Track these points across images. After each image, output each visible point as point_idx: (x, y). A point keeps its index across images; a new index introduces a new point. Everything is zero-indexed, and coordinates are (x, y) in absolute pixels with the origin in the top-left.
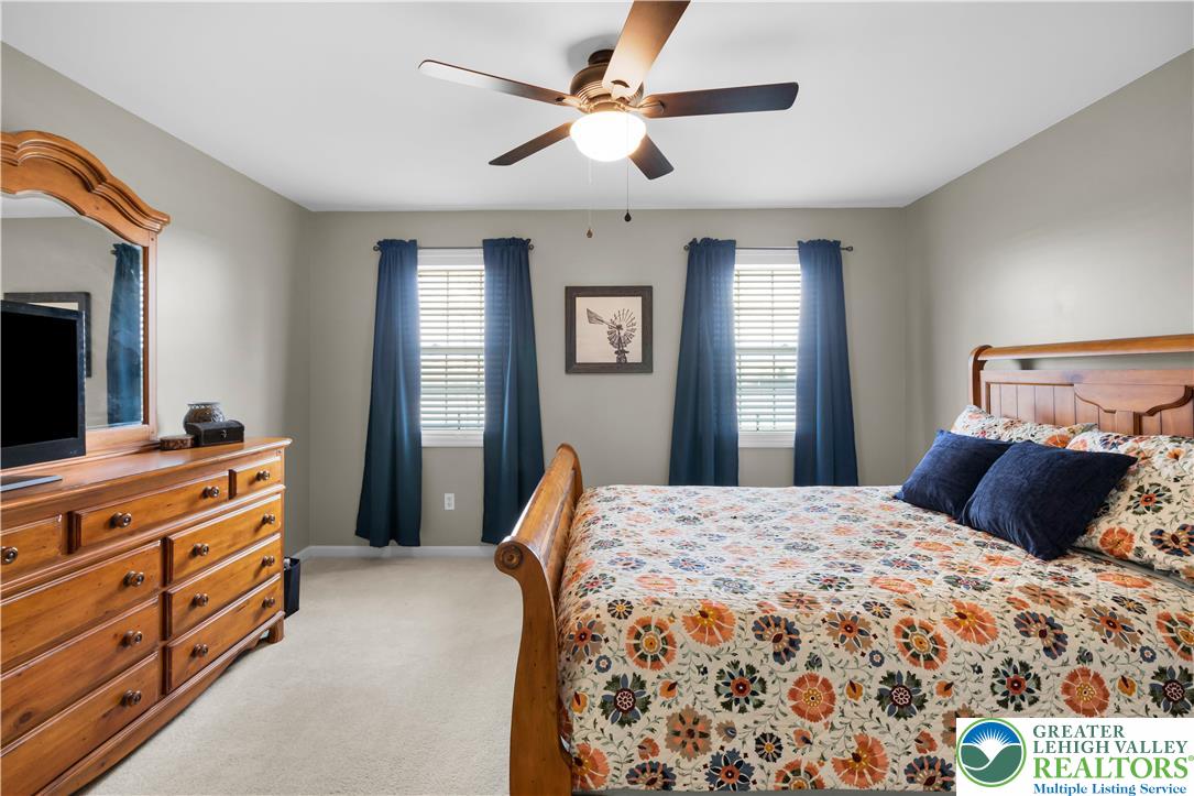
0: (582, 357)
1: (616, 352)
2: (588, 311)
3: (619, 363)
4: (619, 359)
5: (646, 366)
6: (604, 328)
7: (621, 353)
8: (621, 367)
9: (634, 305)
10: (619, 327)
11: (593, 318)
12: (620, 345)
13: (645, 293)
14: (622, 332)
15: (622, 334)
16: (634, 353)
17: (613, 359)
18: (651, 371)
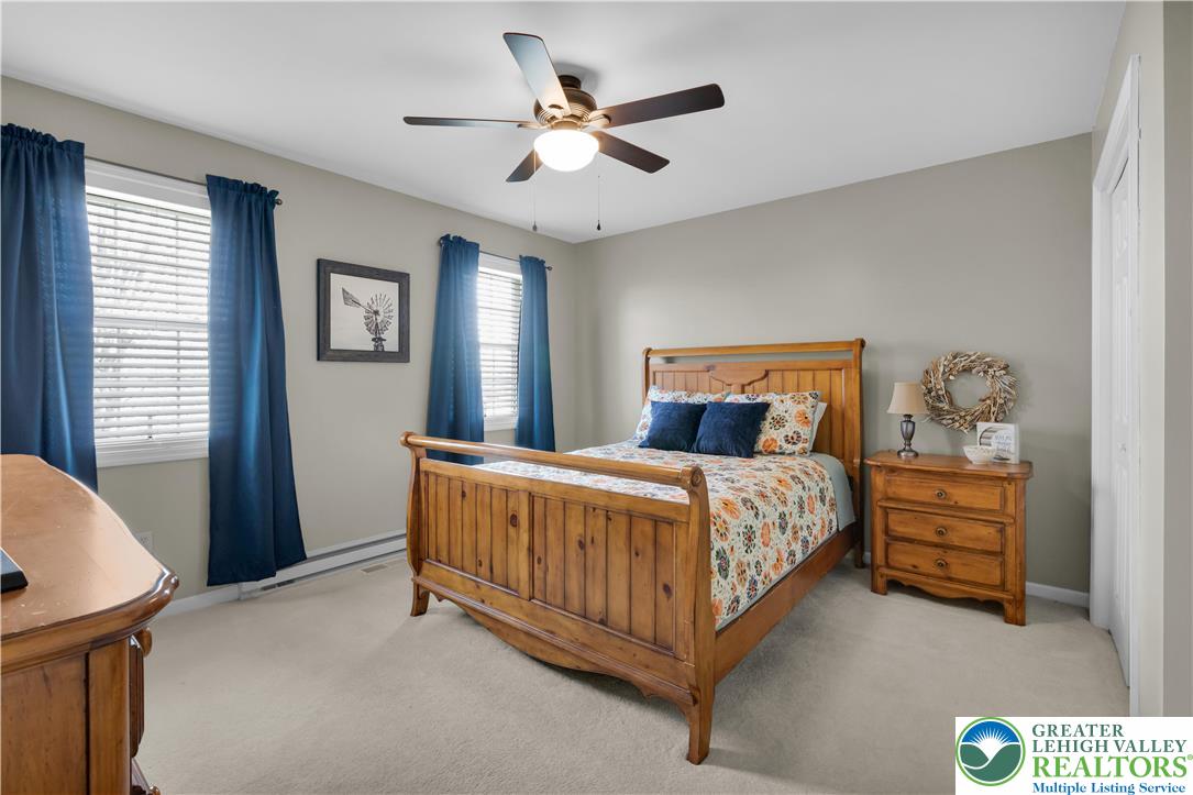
0: (338, 341)
1: (373, 340)
2: (344, 290)
3: (376, 351)
4: (376, 347)
5: (402, 355)
6: (361, 312)
7: (378, 340)
8: (377, 356)
9: (391, 289)
10: (376, 313)
11: (348, 298)
12: (377, 331)
13: (401, 278)
14: (379, 319)
15: (379, 321)
16: (391, 343)
17: (370, 347)
18: (408, 361)
